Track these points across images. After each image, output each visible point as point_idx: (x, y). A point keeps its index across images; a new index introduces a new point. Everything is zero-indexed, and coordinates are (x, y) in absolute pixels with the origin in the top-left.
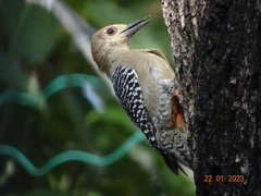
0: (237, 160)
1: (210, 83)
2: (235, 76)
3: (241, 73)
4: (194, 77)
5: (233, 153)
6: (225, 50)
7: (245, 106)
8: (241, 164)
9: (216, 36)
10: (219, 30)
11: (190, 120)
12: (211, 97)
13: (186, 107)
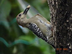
0: (68, 45)
1: (61, 21)
2: (68, 19)
3: (70, 19)
4: (56, 20)
5: (67, 42)
6: (66, 12)
7: (71, 29)
8: (69, 46)
9: (63, 8)
10: (64, 6)
11: (54, 32)
12: (61, 26)
13: (53, 28)
